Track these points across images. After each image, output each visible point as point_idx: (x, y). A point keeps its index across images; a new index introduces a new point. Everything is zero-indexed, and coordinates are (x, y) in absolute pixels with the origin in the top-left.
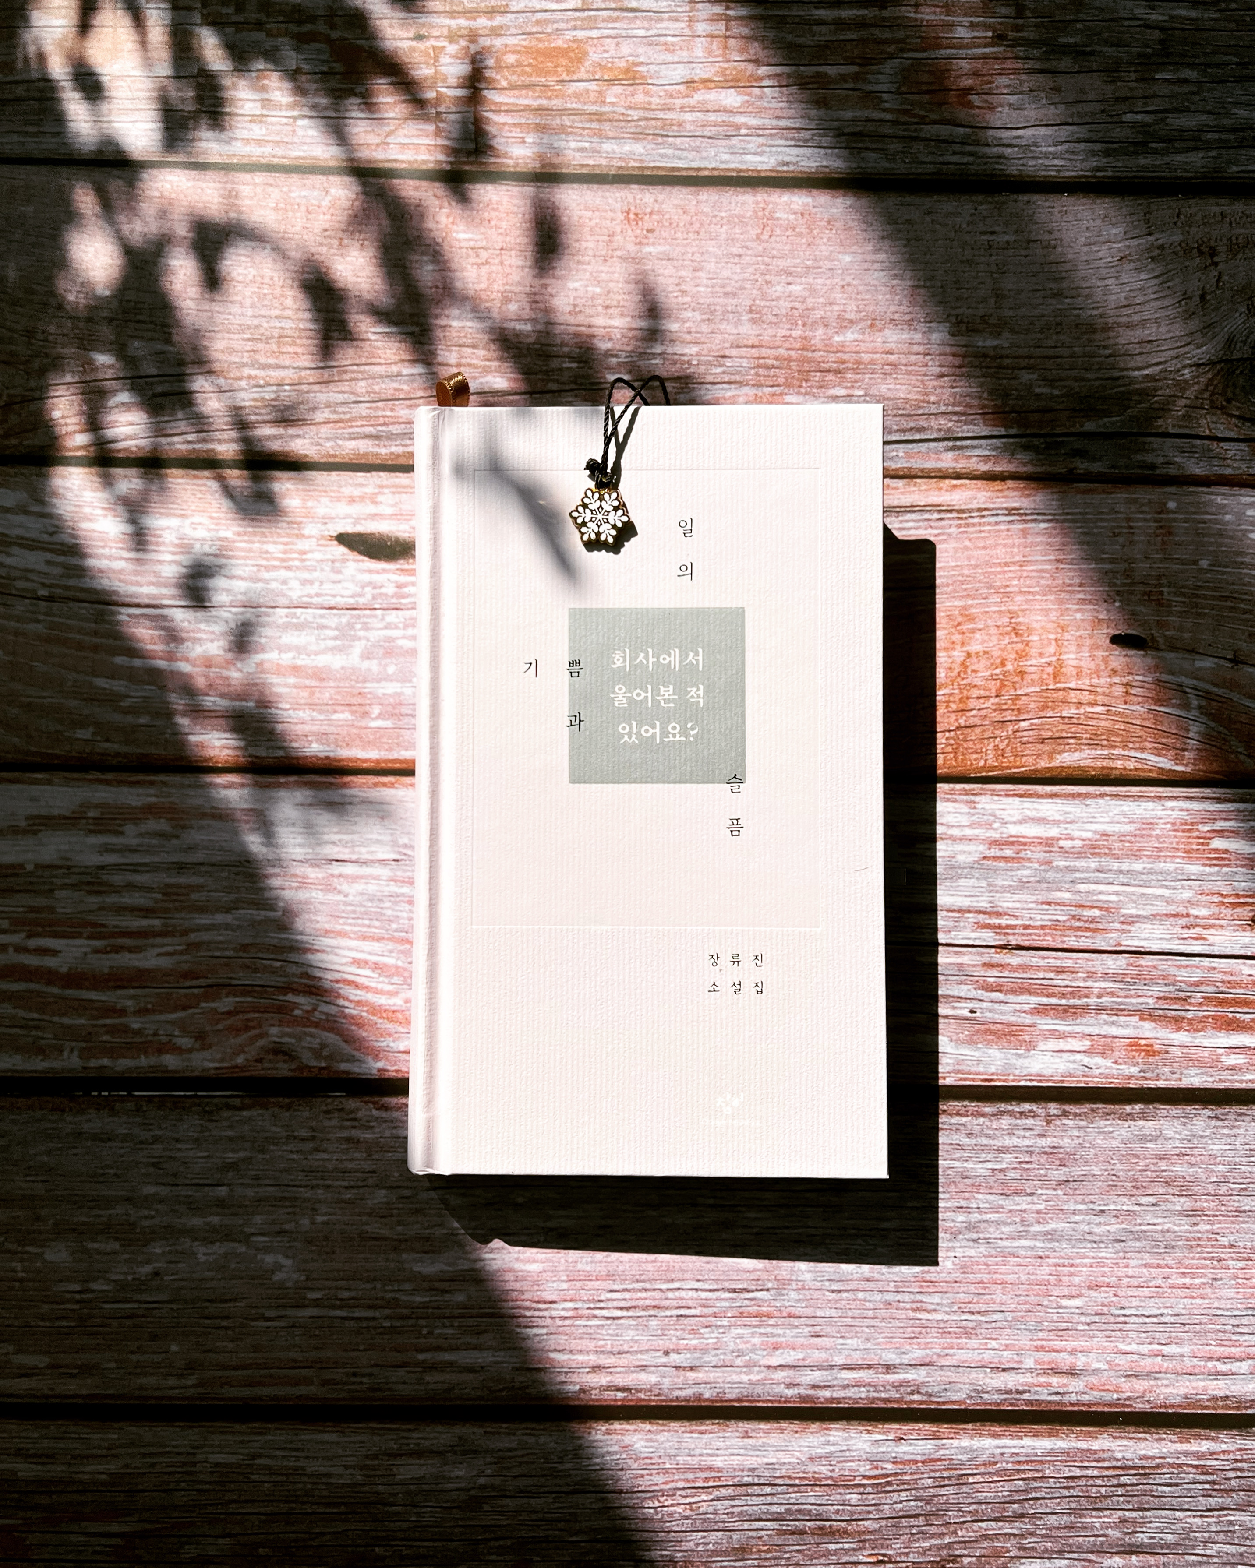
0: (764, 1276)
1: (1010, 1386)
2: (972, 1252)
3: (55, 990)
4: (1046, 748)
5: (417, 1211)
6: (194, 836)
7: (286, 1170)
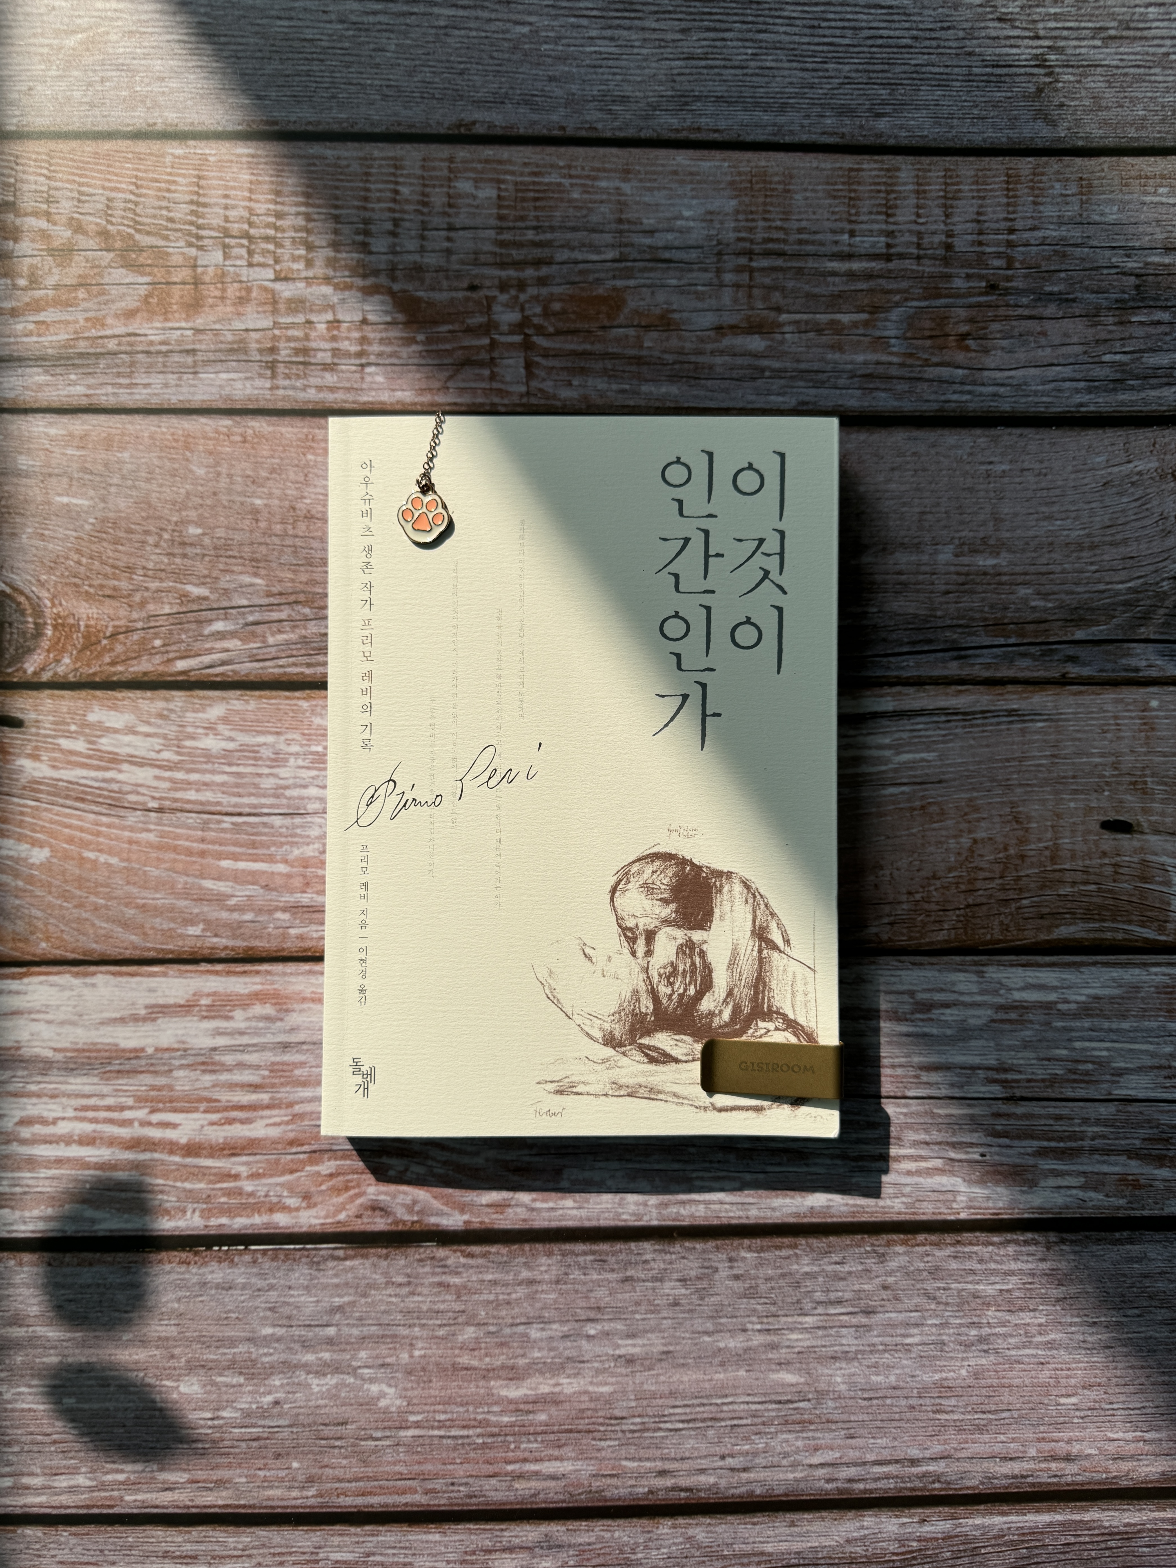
0: (806, 1388)
1: (1016, 1472)
2: (984, 1361)
3: (177, 1159)
4: (1046, 923)
5: (502, 1345)
6: (294, 1019)
7: (385, 1312)
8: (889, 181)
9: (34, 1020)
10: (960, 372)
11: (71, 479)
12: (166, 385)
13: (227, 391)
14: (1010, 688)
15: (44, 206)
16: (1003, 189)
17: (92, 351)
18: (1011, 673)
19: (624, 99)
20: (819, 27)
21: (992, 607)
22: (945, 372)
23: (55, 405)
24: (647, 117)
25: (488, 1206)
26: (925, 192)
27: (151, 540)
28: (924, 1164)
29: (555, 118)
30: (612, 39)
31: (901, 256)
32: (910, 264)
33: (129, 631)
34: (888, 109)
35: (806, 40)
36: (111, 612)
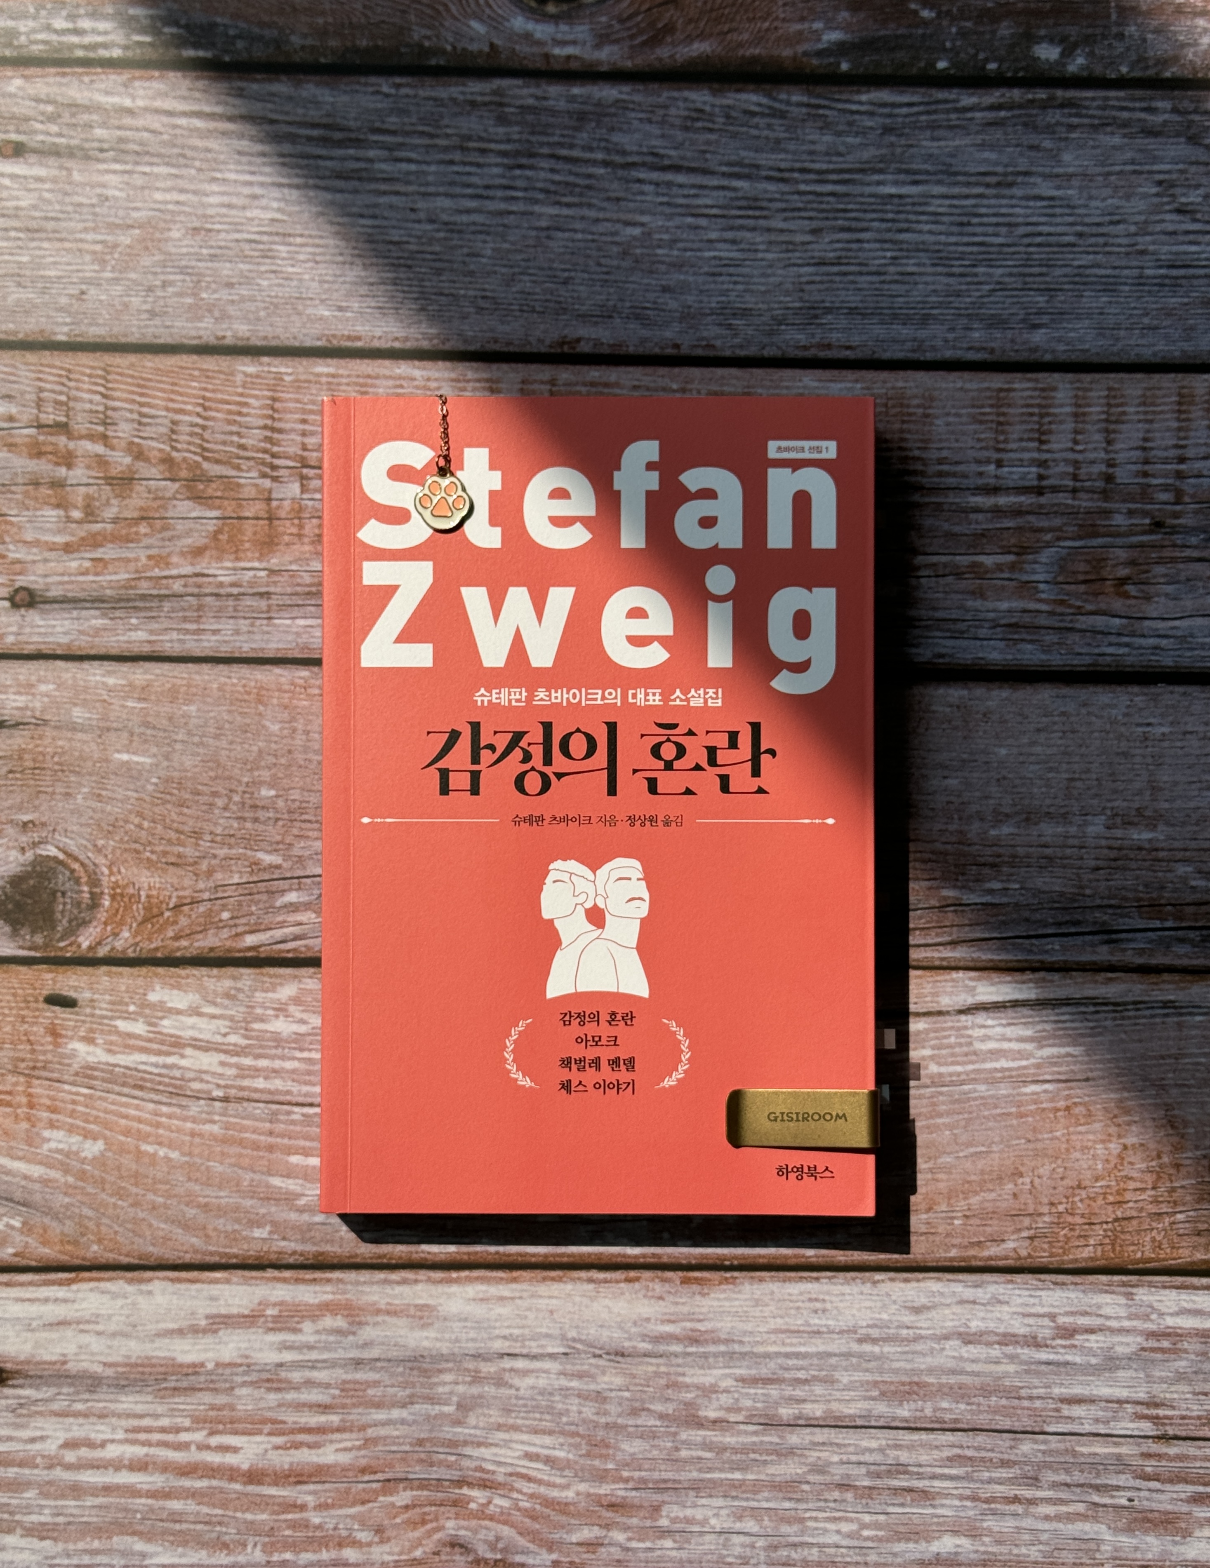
8: (1044, 402)
9: (82, 1331)
10: (1117, 621)
11: (132, 734)
12: (237, 632)
13: (304, 639)
14: (1166, 976)
15: (101, 429)
16: (1173, 412)
17: (155, 592)
18: (1167, 960)
19: (745, 313)
20: (969, 224)
21: (1146, 886)
22: (1100, 621)
23: (114, 652)
24: (771, 333)
25: (579, 1544)
26: (1084, 414)
27: (220, 802)
28: (1064, 1509)
29: (668, 334)
30: (734, 242)
31: (1055, 489)
32: (1064, 499)
33: (194, 902)
34: (1045, 319)
35: (953, 239)
36: (175, 881)
